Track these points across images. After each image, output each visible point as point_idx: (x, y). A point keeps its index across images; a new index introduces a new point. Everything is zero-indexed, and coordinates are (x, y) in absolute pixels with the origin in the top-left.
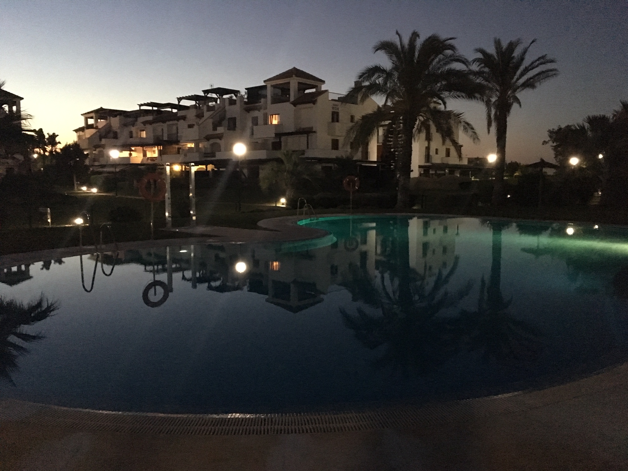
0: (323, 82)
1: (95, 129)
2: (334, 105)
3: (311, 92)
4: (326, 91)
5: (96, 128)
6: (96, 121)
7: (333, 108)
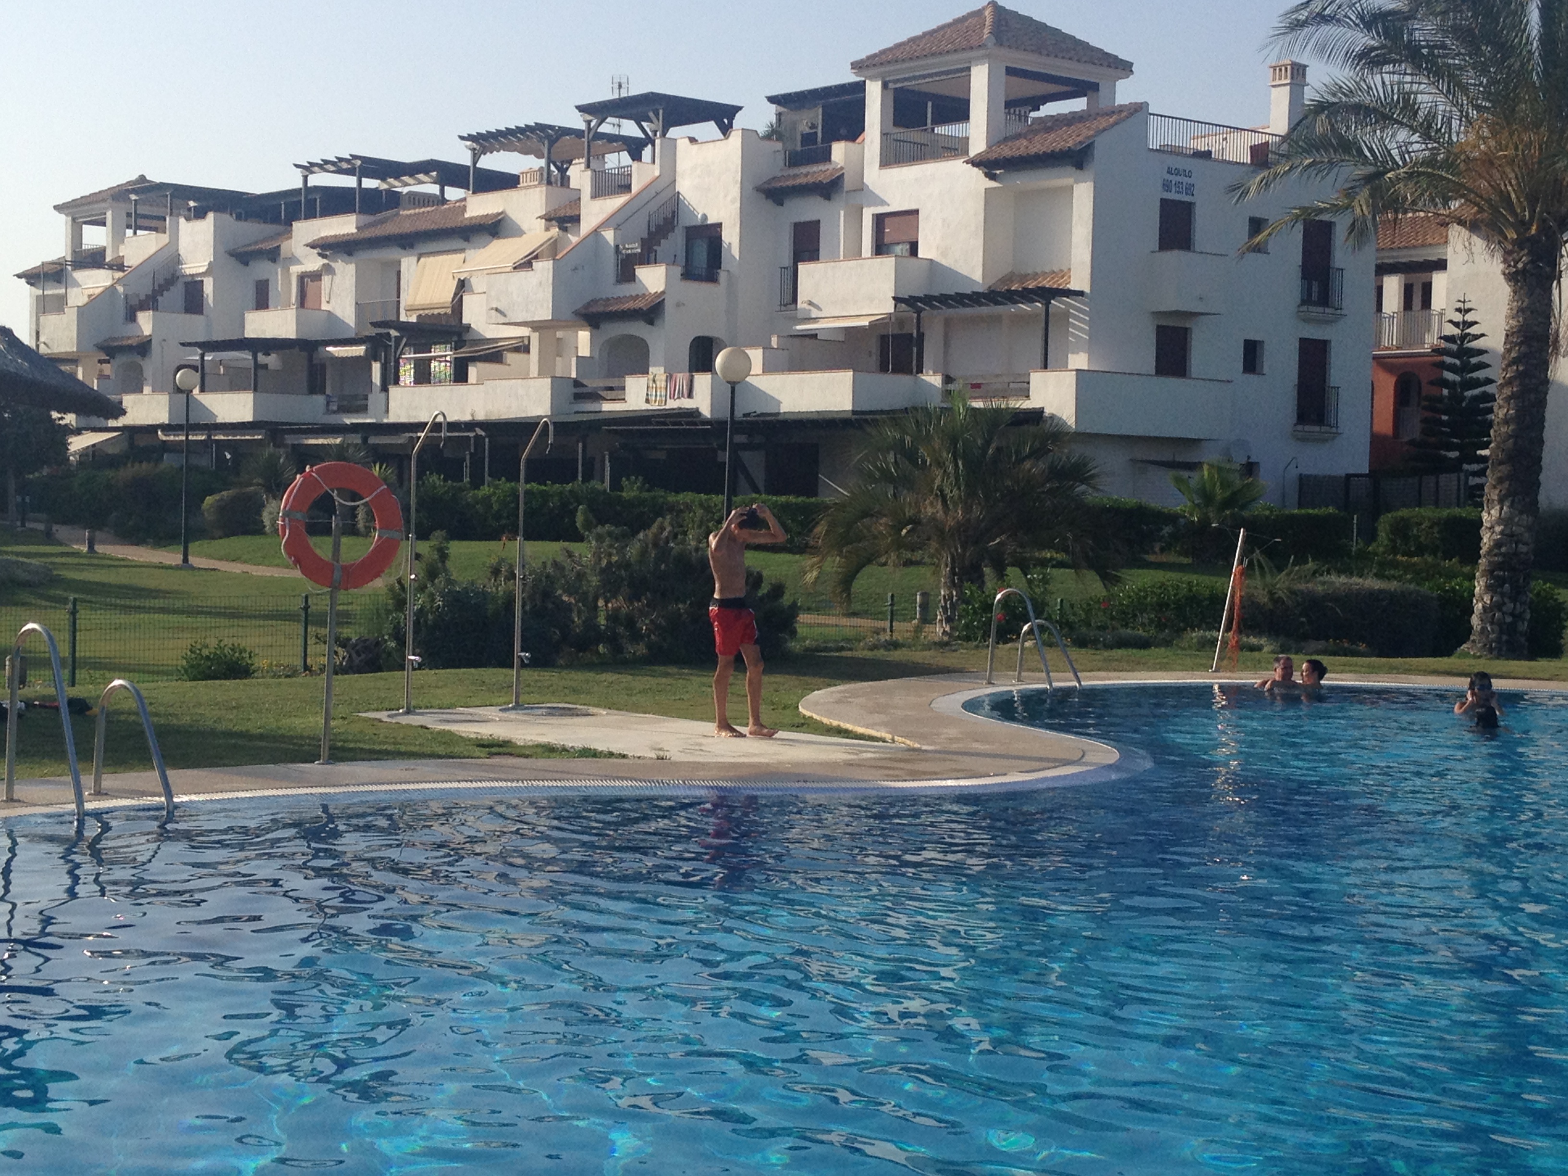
0: (1125, 68)
1: (109, 273)
2: (1169, 172)
3: (1065, 111)
4: (1139, 110)
5: (118, 265)
6: (118, 238)
7: (1167, 186)
